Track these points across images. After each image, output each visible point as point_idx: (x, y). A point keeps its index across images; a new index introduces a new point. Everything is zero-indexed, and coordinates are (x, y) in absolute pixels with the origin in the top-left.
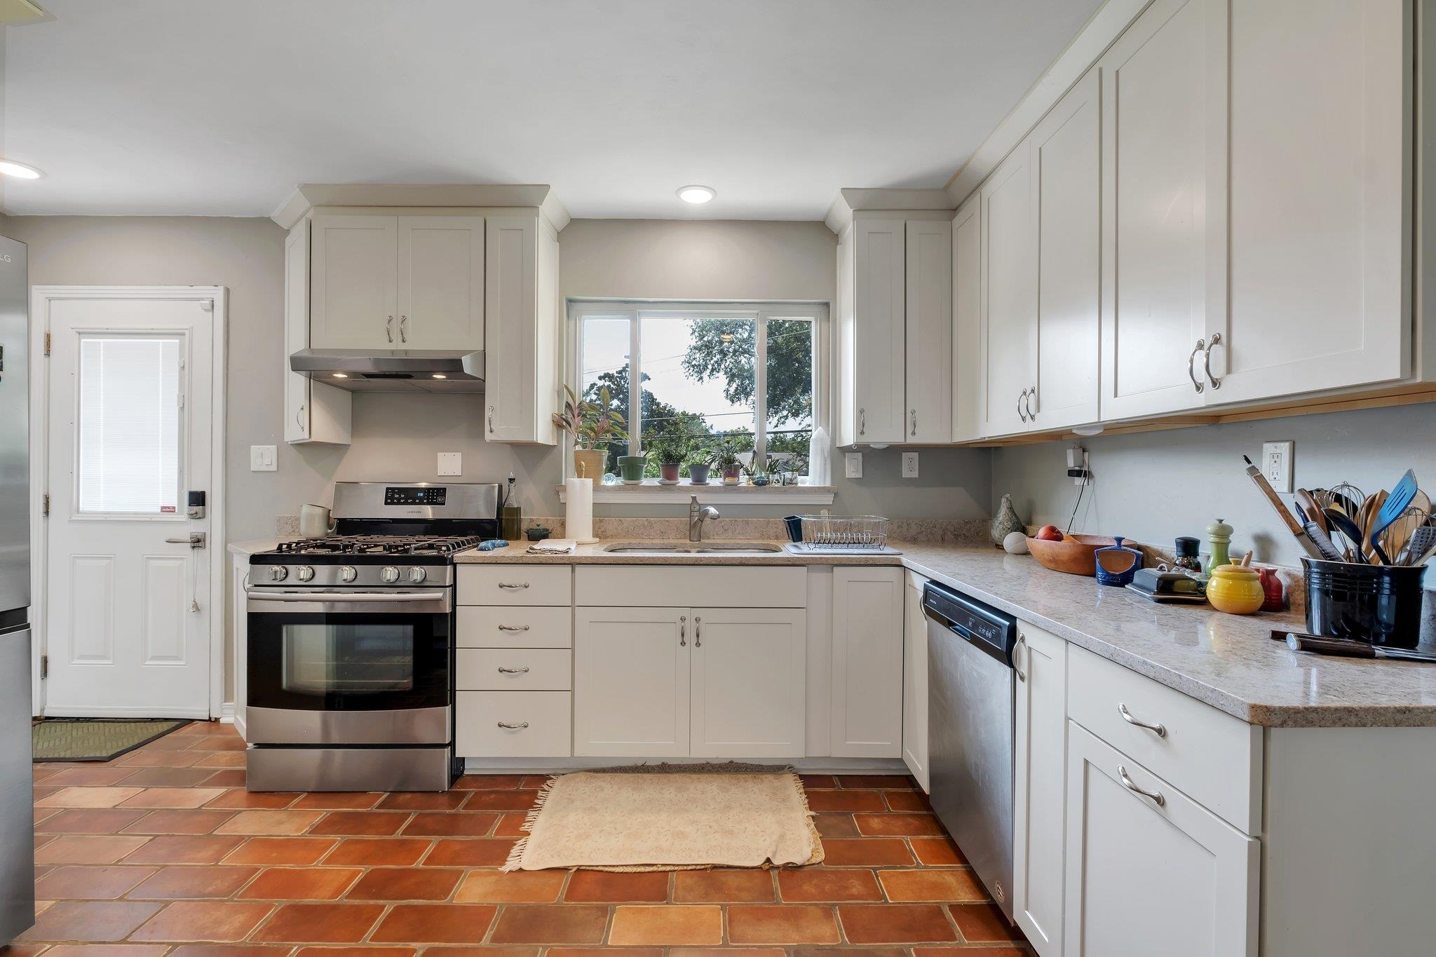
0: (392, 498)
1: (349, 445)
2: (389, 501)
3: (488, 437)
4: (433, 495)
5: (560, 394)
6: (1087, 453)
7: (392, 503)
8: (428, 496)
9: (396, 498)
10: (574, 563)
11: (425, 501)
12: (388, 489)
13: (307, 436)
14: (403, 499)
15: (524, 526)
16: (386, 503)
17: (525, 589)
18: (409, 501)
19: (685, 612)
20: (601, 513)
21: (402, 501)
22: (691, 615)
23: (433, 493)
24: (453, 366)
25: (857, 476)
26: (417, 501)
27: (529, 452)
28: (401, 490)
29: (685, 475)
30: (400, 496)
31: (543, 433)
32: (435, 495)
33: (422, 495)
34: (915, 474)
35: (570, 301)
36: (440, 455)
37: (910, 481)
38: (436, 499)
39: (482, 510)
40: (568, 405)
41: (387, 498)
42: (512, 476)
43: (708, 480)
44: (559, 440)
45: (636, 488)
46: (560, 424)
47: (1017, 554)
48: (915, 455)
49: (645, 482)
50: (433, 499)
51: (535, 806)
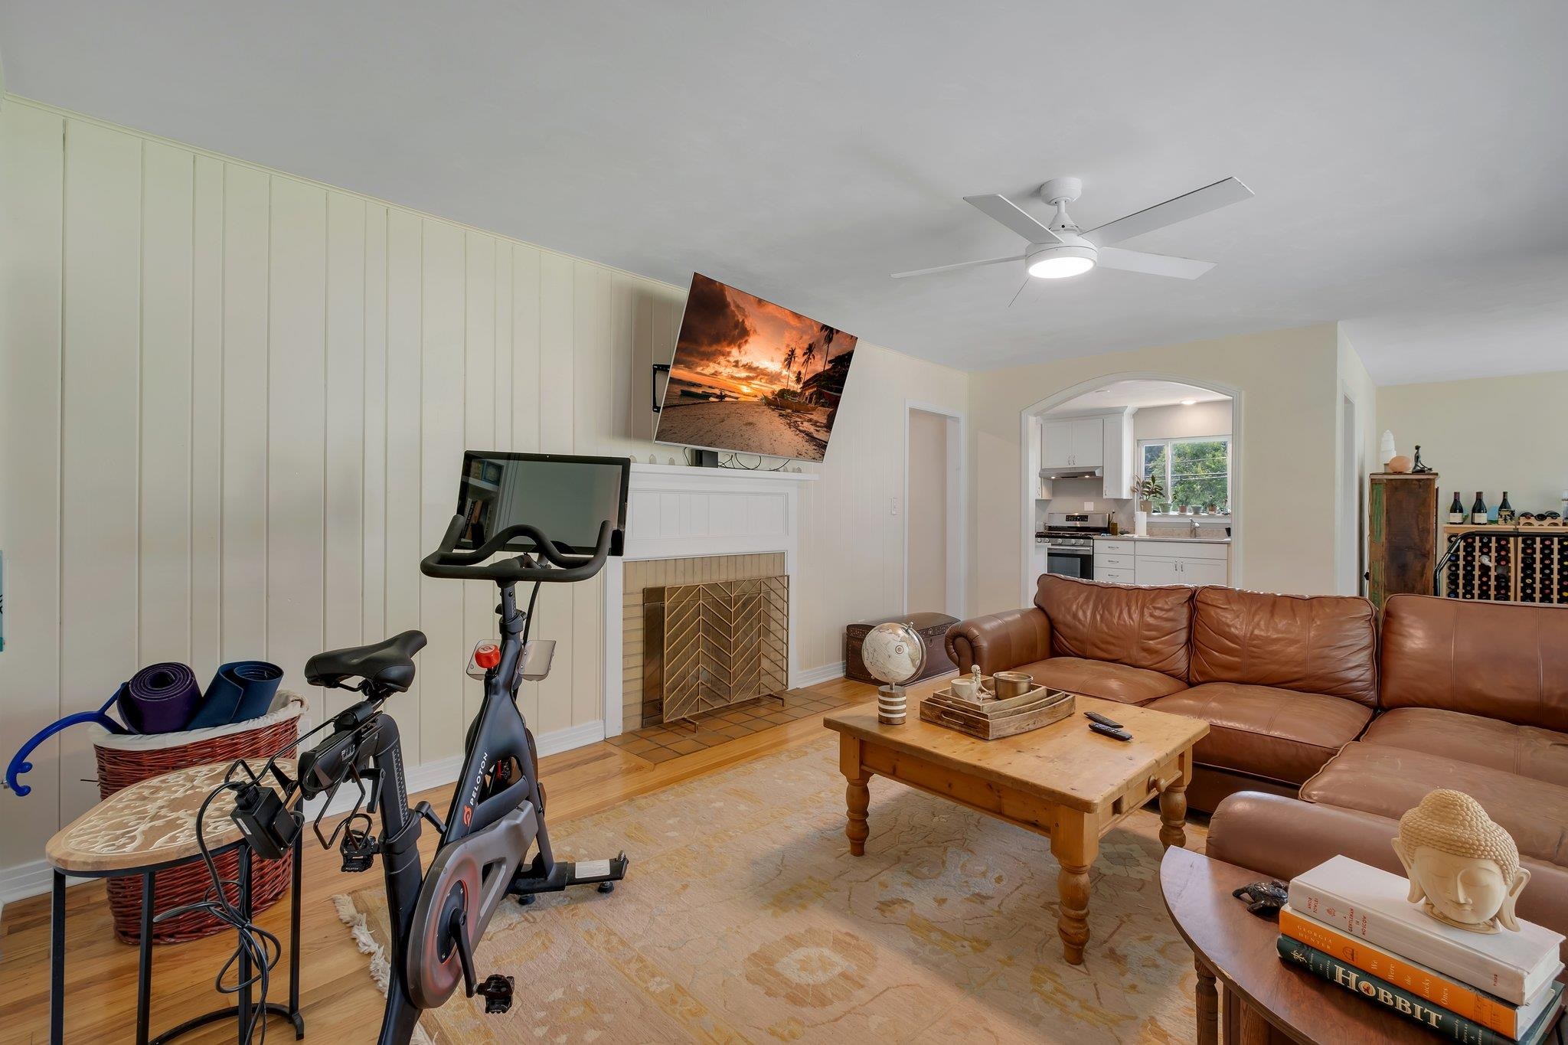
0: (1068, 519)
1: (1052, 500)
3: (1104, 497)
5: (1134, 478)
7: (1068, 521)
8: (1081, 518)
10: (1135, 541)
11: (1081, 520)
12: (1066, 516)
15: (1119, 531)
17: (1118, 548)
18: (1075, 520)
19: (1177, 559)
20: (1150, 526)
21: (1072, 520)
22: (1179, 560)
24: (1092, 474)
26: (1078, 520)
27: (1120, 502)
28: (1071, 516)
29: (1190, 511)
30: (1071, 518)
31: (1126, 494)
32: (1084, 518)
33: (1079, 518)
35: (1138, 440)
36: (1086, 503)
39: (1100, 525)
40: (1138, 482)
41: (1066, 519)
42: (1114, 511)
44: (1134, 496)
45: (1167, 516)
46: (1133, 491)
49: (1172, 513)
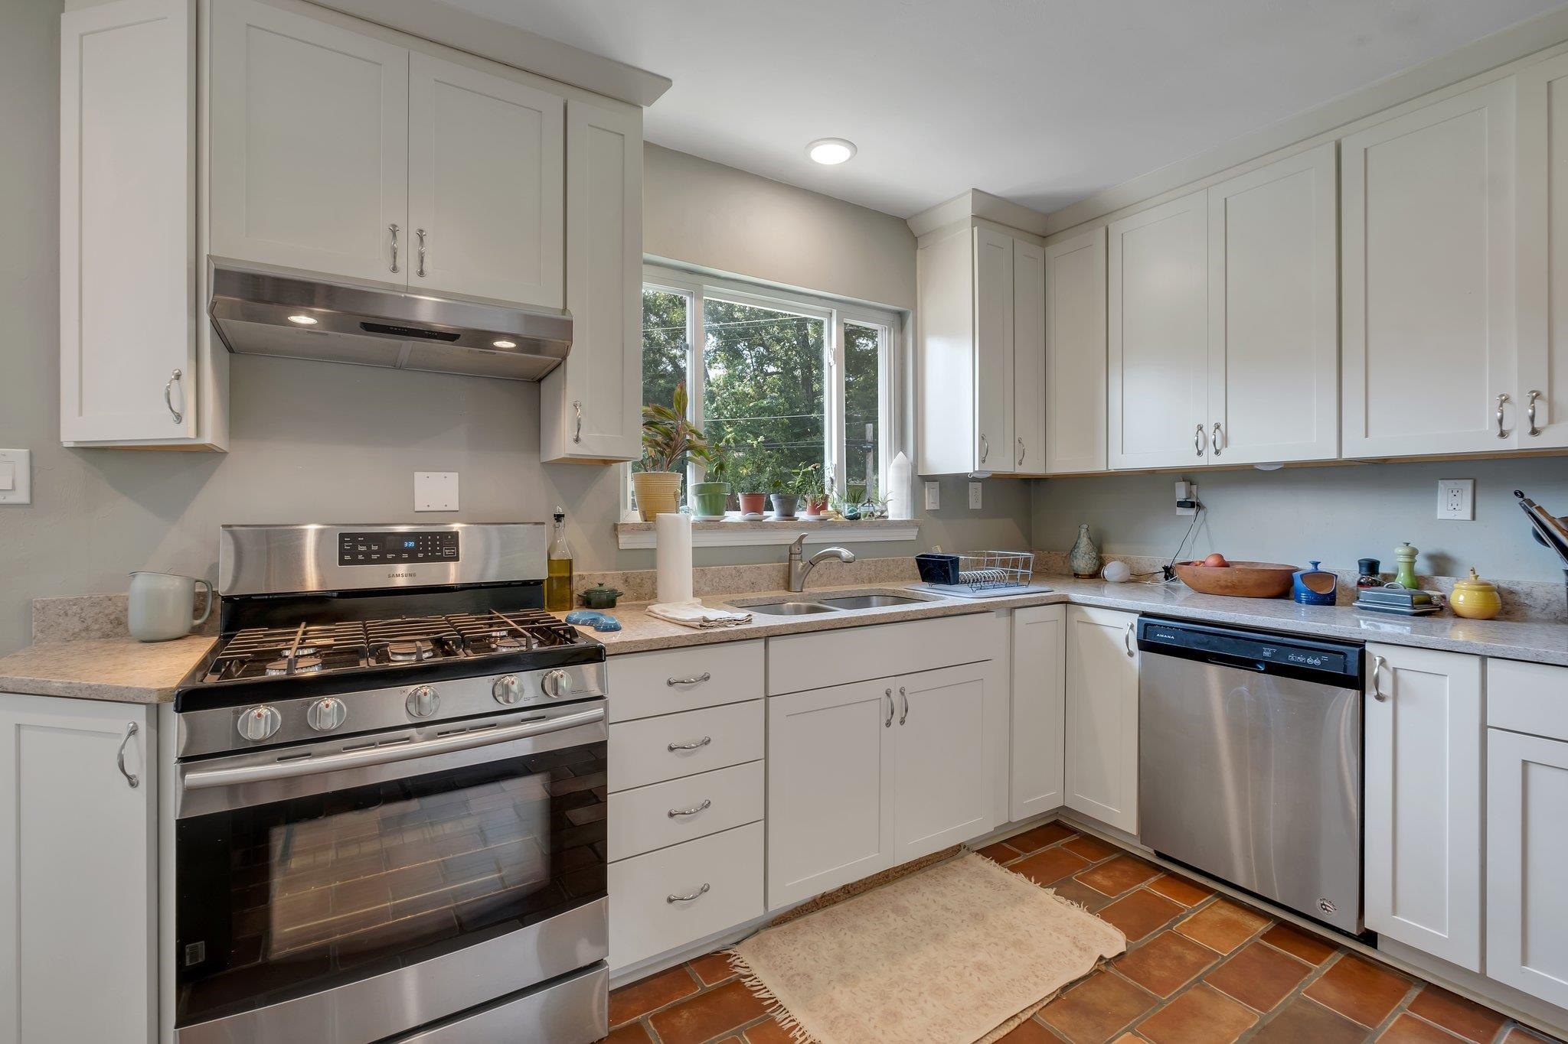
0: (354, 552)
1: (225, 453)
2: (347, 558)
3: (571, 449)
4: (434, 546)
6: (1195, 487)
7: (355, 561)
8: (426, 546)
9: (361, 553)
10: (769, 636)
11: (421, 555)
12: (342, 536)
13: (192, 434)
14: (375, 552)
16: (342, 562)
17: (705, 683)
18: (389, 556)
19: (890, 684)
21: (374, 557)
22: (894, 685)
23: (434, 540)
25: (936, 508)
26: (405, 556)
28: (370, 538)
30: (369, 547)
32: (437, 545)
33: (412, 544)
34: (979, 506)
36: (419, 477)
37: (975, 513)
38: (441, 551)
41: (341, 555)
42: (560, 510)
43: (797, 514)
47: (1121, 583)
48: (980, 485)
49: (728, 517)
50: (434, 551)
51: (765, 1003)
